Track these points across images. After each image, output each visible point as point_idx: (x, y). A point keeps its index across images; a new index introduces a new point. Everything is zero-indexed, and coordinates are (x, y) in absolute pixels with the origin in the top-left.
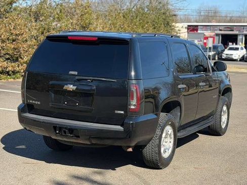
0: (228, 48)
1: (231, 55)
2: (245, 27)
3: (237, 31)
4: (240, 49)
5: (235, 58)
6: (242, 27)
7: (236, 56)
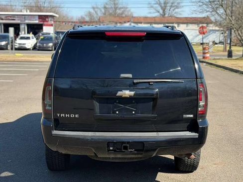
0: (19, 37)
1: (24, 44)
2: (26, 17)
3: (18, 20)
4: (31, 38)
5: (28, 47)
6: (24, 17)
7: (29, 45)
